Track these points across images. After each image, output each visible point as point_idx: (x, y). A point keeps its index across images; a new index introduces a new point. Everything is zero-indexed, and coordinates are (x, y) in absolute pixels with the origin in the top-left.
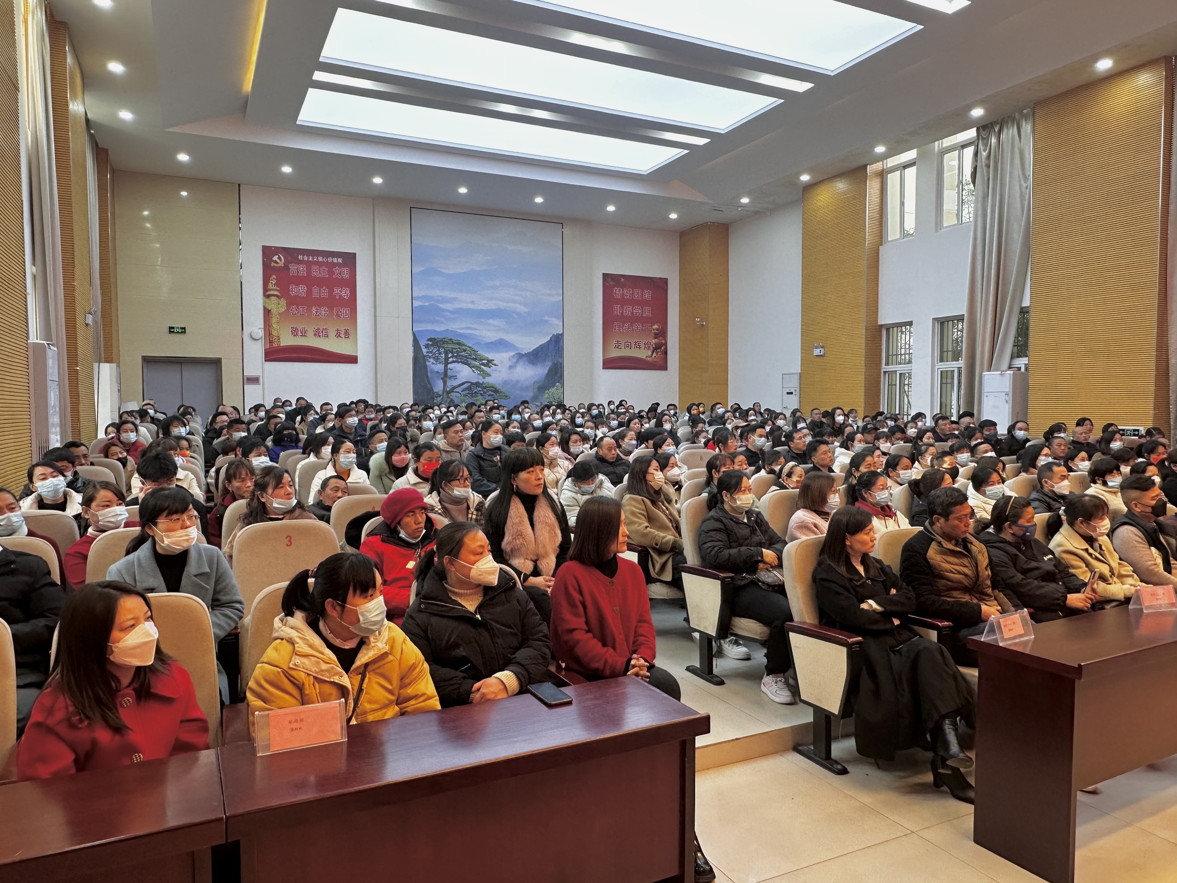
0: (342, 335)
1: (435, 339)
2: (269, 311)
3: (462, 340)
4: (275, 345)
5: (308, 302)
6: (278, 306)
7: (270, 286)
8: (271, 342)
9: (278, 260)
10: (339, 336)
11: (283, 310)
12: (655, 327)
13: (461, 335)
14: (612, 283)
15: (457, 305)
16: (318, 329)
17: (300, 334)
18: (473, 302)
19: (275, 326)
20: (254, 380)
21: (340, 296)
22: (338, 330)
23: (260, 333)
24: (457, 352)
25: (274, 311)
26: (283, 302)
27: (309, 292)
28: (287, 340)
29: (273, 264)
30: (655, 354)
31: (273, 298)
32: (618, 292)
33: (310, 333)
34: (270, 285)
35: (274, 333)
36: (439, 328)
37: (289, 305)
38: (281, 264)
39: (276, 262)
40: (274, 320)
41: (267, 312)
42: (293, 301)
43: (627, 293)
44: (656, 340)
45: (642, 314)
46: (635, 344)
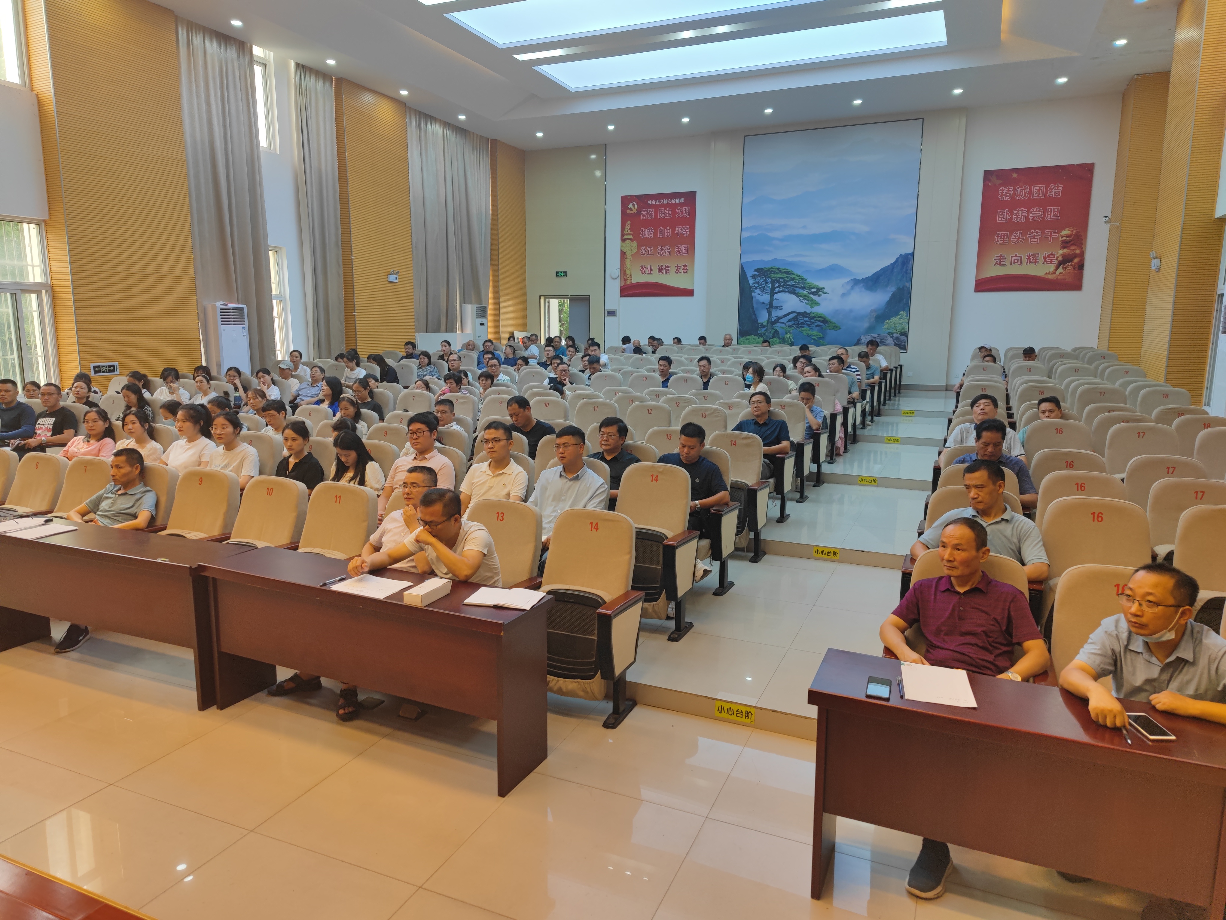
0: (681, 271)
1: (762, 269)
2: (625, 253)
3: (790, 269)
4: (628, 282)
5: (654, 242)
6: (631, 248)
8: (625, 280)
9: (632, 208)
10: (678, 271)
11: (635, 251)
12: (1066, 232)
13: (791, 264)
14: (998, 182)
15: (787, 232)
16: (662, 267)
17: (647, 272)
18: (804, 227)
19: (628, 266)
20: (612, 313)
21: (681, 234)
22: (677, 266)
23: (617, 272)
24: (785, 281)
25: (628, 254)
26: (635, 244)
27: (656, 233)
28: (638, 278)
29: (629, 211)
30: (1060, 270)
31: (628, 242)
32: (1005, 193)
33: (655, 271)
34: (626, 230)
35: (628, 272)
36: (767, 258)
37: (639, 246)
38: (635, 210)
39: (631, 209)
40: (628, 261)
41: (623, 254)
42: (642, 243)
43: (1021, 192)
44: (1065, 250)
45: (1043, 218)
46: (1029, 258)
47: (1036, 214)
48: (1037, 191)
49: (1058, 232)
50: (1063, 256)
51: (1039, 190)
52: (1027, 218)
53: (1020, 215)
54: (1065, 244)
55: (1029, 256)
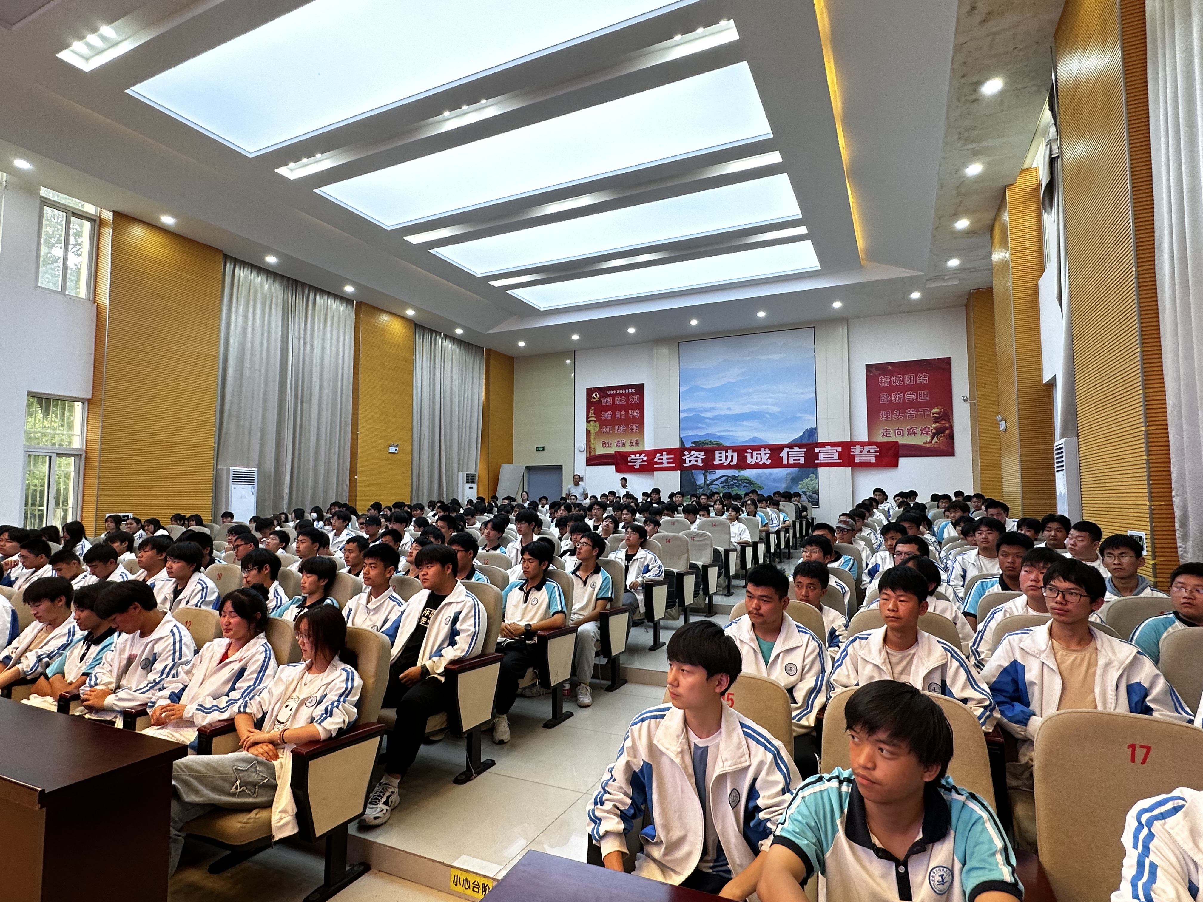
0: (634, 444)
1: (697, 442)
2: (590, 431)
4: (592, 454)
5: (612, 423)
6: (595, 427)
7: (590, 415)
8: (590, 453)
10: (632, 445)
11: (598, 430)
12: (935, 410)
13: (720, 437)
14: (878, 373)
15: (716, 413)
16: (619, 440)
17: (607, 446)
18: (729, 409)
19: (593, 441)
21: (634, 416)
22: (631, 441)
23: (584, 447)
25: (592, 432)
26: (598, 424)
27: (613, 416)
28: (600, 451)
29: (592, 400)
30: (935, 440)
31: (591, 422)
32: (884, 381)
33: (614, 445)
35: (592, 446)
36: (701, 433)
37: (601, 427)
38: (597, 399)
39: (594, 398)
40: (592, 437)
41: (588, 432)
42: (604, 423)
43: (896, 380)
44: (937, 424)
45: (916, 399)
46: (909, 431)
47: (910, 396)
48: (909, 380)
49: (930, 411)
50: (936, 429)
51: (910, 378)
52: (904, 399)
53: (897, 398)
54: (936, 420)
55: (909, 429)
